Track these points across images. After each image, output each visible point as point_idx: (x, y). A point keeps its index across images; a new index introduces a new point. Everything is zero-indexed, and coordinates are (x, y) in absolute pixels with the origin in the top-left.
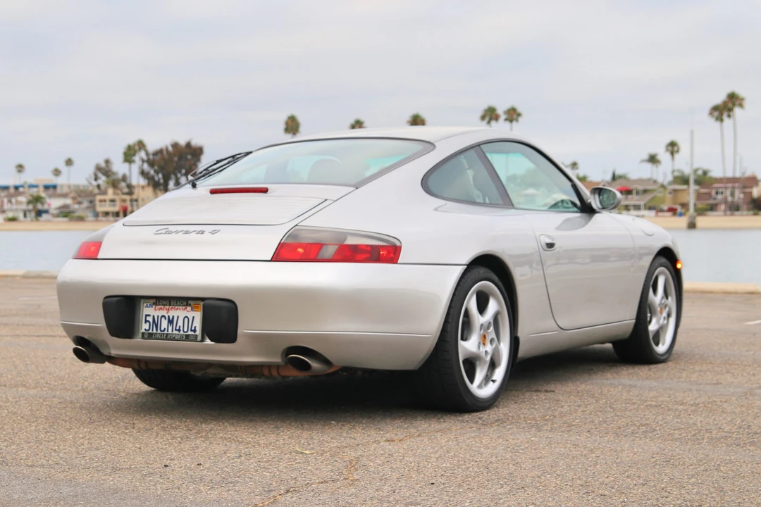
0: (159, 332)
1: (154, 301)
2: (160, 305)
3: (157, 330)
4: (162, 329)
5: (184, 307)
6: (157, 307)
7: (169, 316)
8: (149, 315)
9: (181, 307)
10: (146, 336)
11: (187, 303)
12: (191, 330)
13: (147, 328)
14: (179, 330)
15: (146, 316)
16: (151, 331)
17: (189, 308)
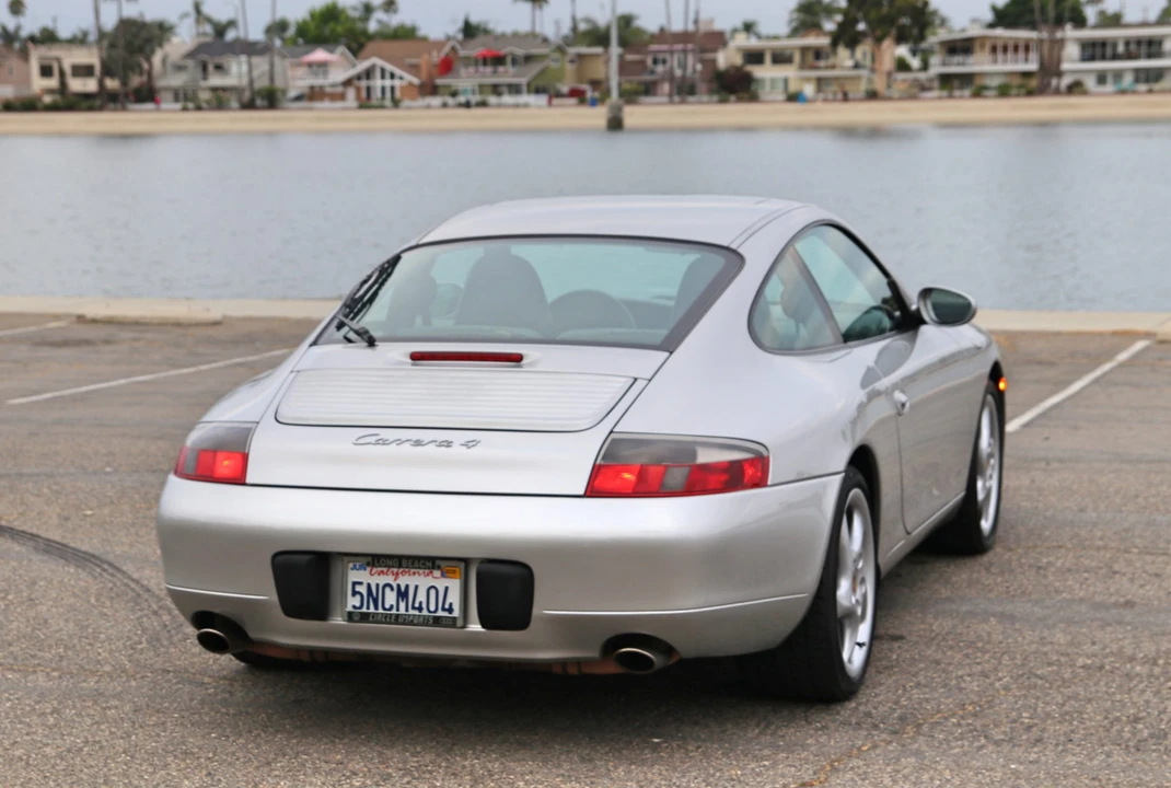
0: (381, 611)
1: (370, 559)
2: (380, 566)
3: (376, 608)
4: (387, 606)
5: (427, 571)
6: (374, 570)
7: (399, 586)
8: (361, 583)
9: (421, 571)
10: (356, 618)
11: (434, 563)
12: (443, 609)
13: (358, 605)
14: (420, 609)
15: (355, 584)
16: (364, 610)
17: (437, 573)
